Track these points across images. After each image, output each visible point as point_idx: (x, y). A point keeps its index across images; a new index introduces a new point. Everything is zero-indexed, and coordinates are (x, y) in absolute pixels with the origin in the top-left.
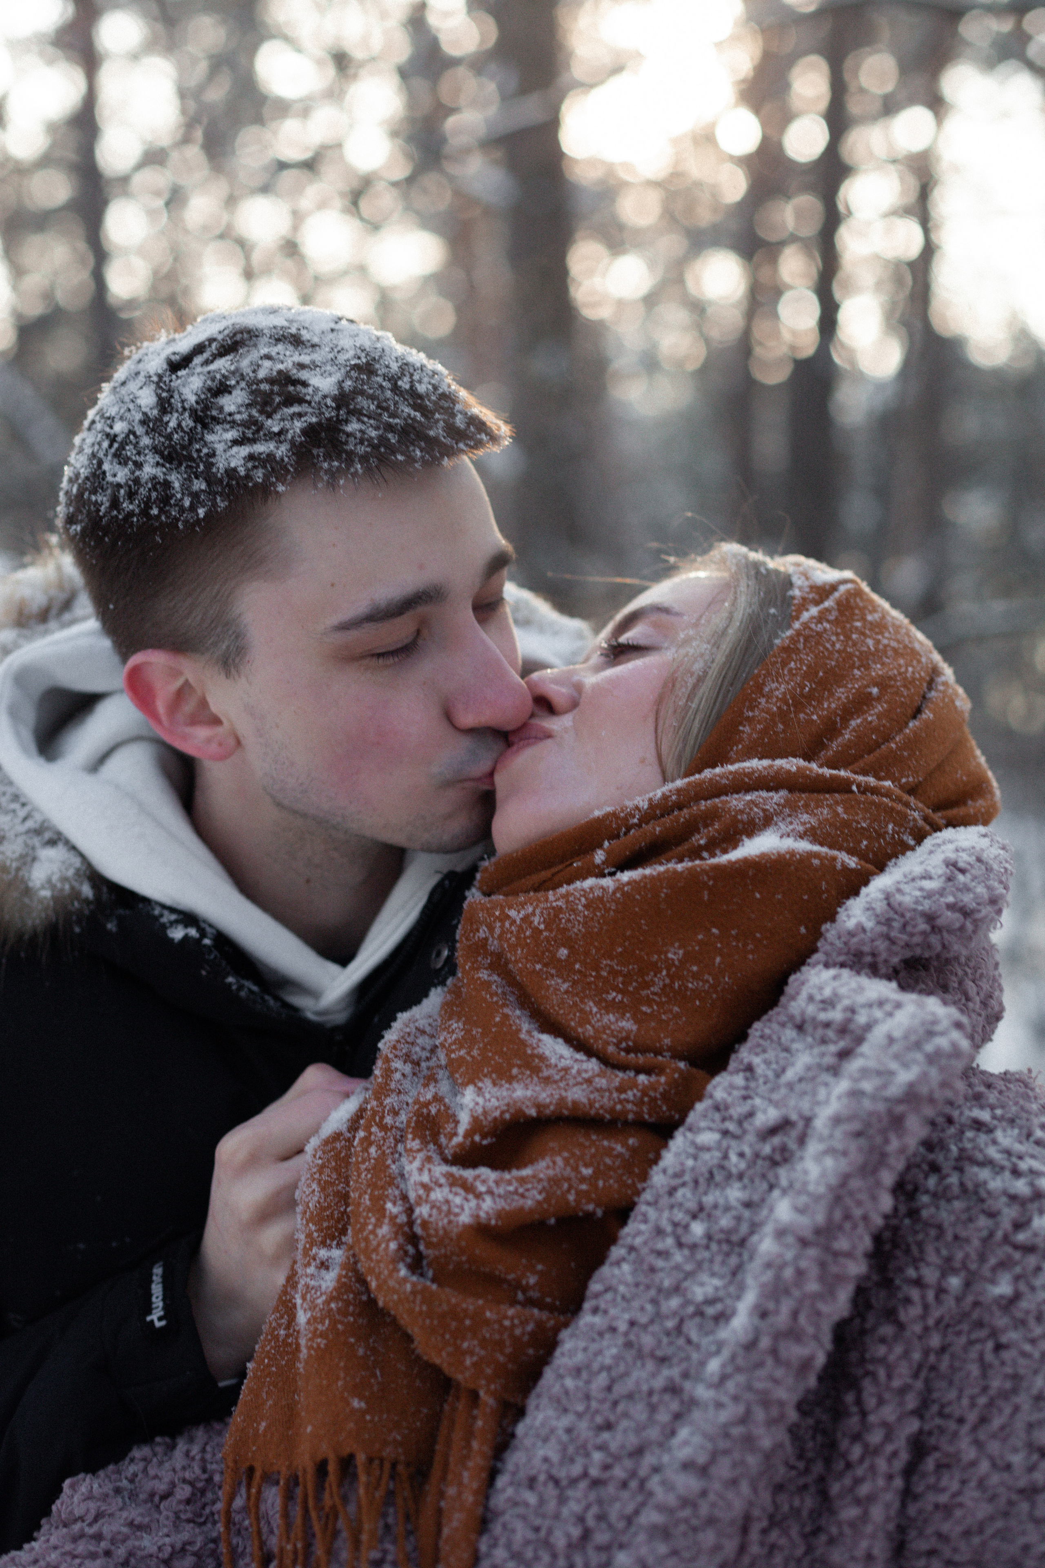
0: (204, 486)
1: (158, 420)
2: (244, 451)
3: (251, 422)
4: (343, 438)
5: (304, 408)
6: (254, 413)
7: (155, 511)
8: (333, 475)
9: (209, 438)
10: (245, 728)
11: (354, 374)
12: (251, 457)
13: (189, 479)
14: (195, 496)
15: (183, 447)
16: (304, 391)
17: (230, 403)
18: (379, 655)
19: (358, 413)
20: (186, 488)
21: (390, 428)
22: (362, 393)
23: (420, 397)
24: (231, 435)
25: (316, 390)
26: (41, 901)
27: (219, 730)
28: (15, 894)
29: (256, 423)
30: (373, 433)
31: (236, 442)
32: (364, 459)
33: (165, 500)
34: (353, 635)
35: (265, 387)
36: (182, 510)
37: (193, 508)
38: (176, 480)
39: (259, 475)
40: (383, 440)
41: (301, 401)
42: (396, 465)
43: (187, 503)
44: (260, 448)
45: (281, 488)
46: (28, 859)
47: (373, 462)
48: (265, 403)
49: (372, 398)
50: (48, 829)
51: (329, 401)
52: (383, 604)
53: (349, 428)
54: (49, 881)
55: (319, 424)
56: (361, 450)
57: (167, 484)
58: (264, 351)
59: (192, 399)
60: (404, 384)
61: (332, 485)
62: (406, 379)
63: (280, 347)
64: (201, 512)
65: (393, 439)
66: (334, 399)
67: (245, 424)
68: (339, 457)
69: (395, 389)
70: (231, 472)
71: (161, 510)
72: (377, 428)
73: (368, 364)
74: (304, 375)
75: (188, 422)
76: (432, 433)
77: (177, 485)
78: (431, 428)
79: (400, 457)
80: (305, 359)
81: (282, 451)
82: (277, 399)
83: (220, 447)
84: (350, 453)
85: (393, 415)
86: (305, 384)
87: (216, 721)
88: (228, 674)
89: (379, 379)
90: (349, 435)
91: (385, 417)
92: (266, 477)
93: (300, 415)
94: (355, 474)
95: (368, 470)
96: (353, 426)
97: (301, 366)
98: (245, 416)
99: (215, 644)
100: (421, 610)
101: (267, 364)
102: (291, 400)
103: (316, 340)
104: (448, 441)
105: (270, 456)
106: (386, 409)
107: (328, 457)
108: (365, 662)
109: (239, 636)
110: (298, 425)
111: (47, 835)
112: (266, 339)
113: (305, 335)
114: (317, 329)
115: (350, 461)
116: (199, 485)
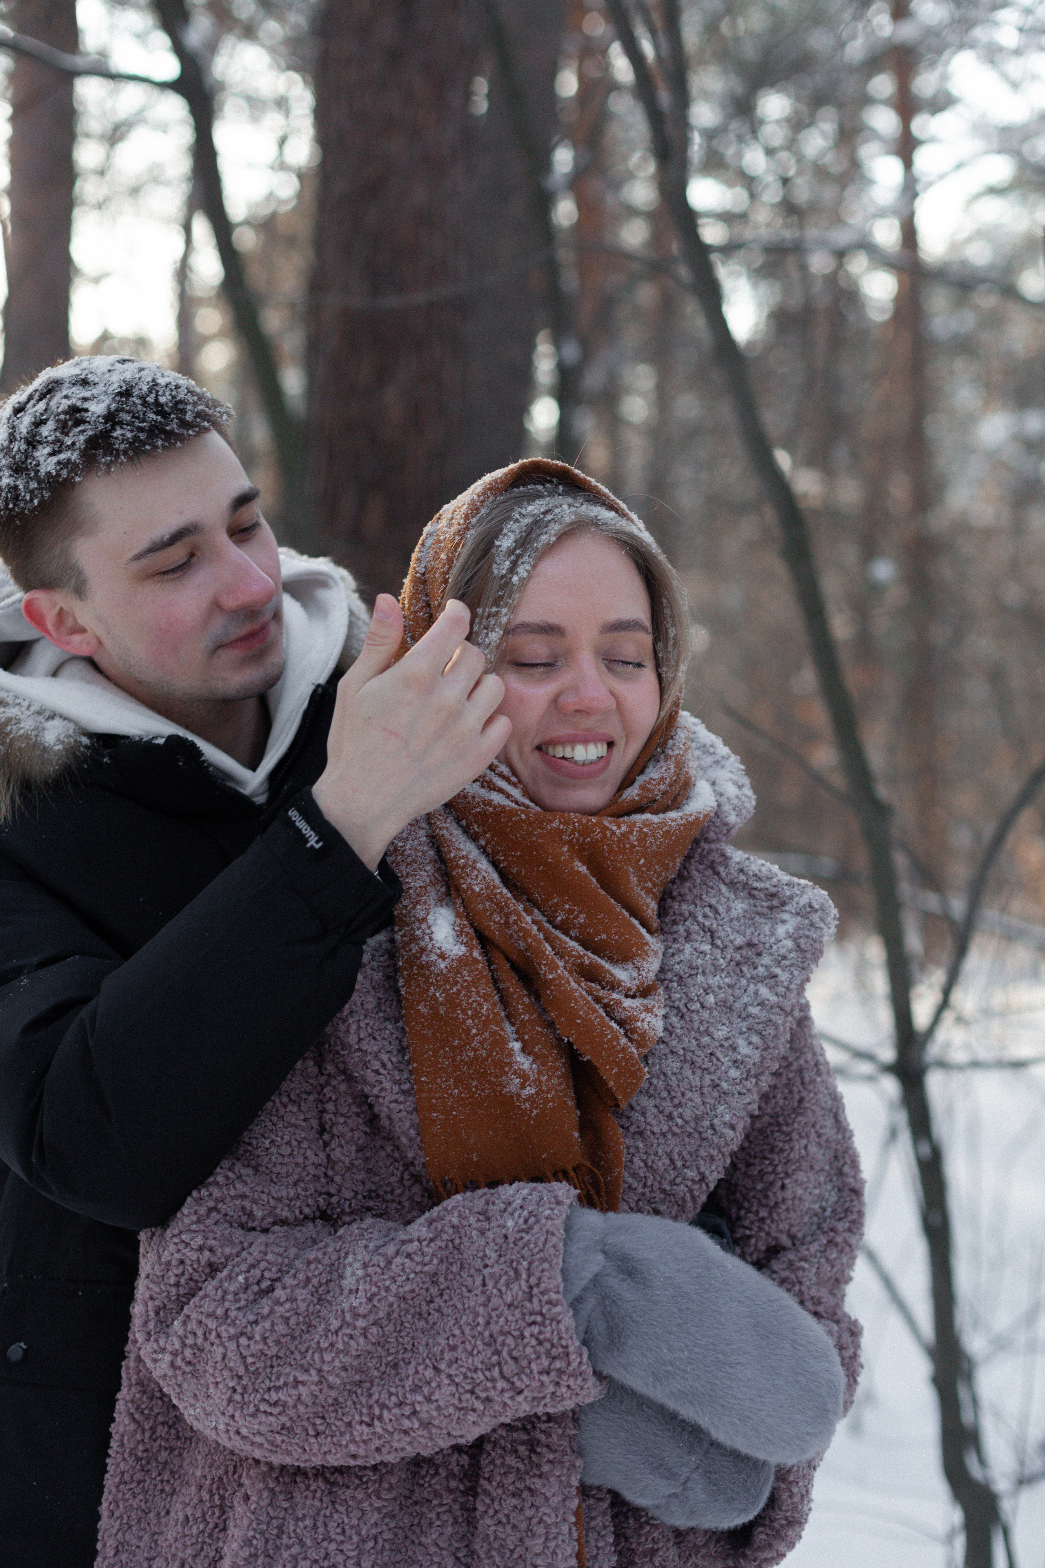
0: (36, 485)
1: (8, 447)
2: (55, 459)
3: (57, 441)
4: (113, 441)
5: (87, 426)
6: (58, 434)
7: (11, 506)
8: (108, 465)
9: (36, 454)
10: (100, 632)
11: (118, 398)
12: (59, 463)
13: (28, 482)
14: (32, 492)
15: (23, 463)
16: (86, 415)
17: (46, 431)
18: (165, 573)
19: (121, 423)
20: (26, 487)
21: (141, 429)
22: (122, 410)
23: (162, 405)
24: (48, 450)
25: (93, 413)
26: (56, 754)
27: (86, 635)
28: (38, 753)
29: (59, 441)
30: (129, 435)
31: (51, 454)
32: (125, 452)
33: (16, 498)
34: (144, 562)
35: (62, 417)
36: (26, 502)
37: (32, 500)
38: (21, 484)
39: (64, 473)
40: (136, 438)
41: (83, 422)
42: (146, 452)
43: (28, 497)
44: (62, 456)
45: (77, 479)
46: (39, 729)
47: (130, 453)
48: (64, 428)
49: (129, 412)
50: (45, 711)
51: (101, 420)
52: (158, 540)
53: (115, 434)
54: (58, 740)
55: (95, 435)
56: (123, 446)
57: (16, 487)
58: (65, 393)
59: (24, 431)
60: (151, 399)
61: (108, 472)
62: (153, 395)
63: (74, 389)
64: (36, 502)
65: (143, 436)
66: (104, 417)
67: (54, 442)
68: (111, 454)
69: (145, 403)
70: (48, 474)
71: (15, 505)
72: (132, 431)
73: (127, 390)
74: (86, 405)
75: (24, 447)
76: (168, 428)
77: (21, 487)
78: (168, 425)
79: (148, 447)
80: (87, 394)
81: (74, 456)
82: (70, 423)
83: (41, 459)
84: (117, 450)
85: (143, 421)
86: (87, 410)
87: (83, 630)
88: (81, 599)
89: (134, 399)
90: (116, 438)
91: (137, 424)
92: (69, 473)
93: (83, 431)
94: (122, 463)
95: (130, 459)
96: (118, 433)
97: (85, 399)
98: (53, 438)
99: (69, 581)
100: (187, 540)
101: (64, 401)
102: (78, 422)
103: (96, 380)
104: (181, 431)
105: (69, 460)
106: (138, 418)
107: (104, 455)
108: (156, 578)
109: (80, 573)
110: (82, 438)
111: (47, 714)
112: (66, 385)
113: (91, 378)
114: (99, 372)
115: (117, 456)
116: (33, 485)
